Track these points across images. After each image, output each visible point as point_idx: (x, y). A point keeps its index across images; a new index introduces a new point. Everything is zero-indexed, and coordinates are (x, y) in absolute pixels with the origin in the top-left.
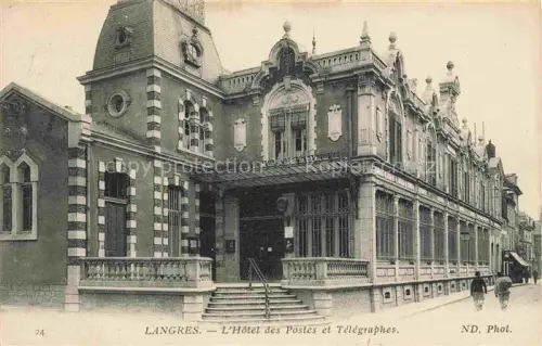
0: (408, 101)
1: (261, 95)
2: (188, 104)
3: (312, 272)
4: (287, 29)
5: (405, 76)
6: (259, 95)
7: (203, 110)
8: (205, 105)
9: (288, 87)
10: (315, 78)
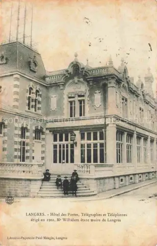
0: (130, 88)
1: (64, 85)
2: (31, 89)
3: (88, 170)
4: (76, 56)
5: (128, 77)
6: (63, 85)
7: (37, 91)
8: (38, 89)
9: (76, 81)
10: (89, 78)
